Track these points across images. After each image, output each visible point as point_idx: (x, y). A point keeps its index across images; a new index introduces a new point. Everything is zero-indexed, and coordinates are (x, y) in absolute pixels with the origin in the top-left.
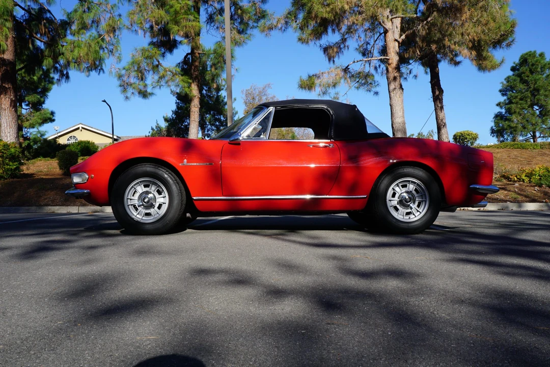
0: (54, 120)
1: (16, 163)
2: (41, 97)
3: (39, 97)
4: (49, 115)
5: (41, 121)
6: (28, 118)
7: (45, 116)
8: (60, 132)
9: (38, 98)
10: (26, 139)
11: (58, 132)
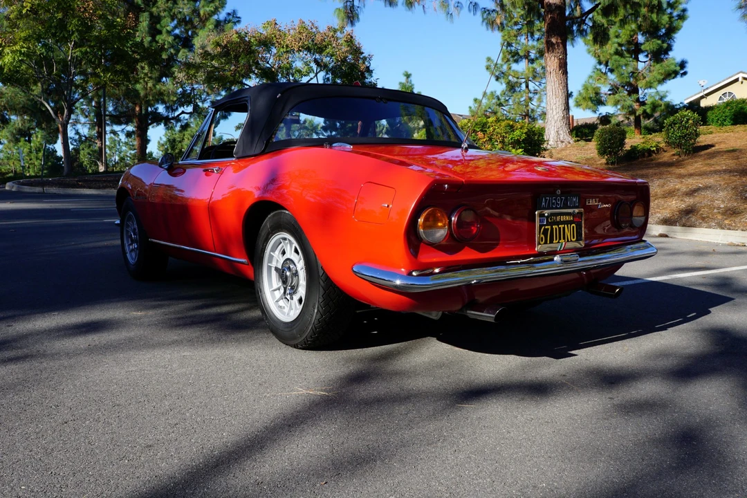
0: (685, 73)
1: (521, 150)
2: (663, 42)
3: (659, 42)
4: (673, 67)
5: (662, 77)
6: (645, 75)
7: (667, 68)
8: (707, 88)
9: (658, 44)
10: (643, 104)
11: (705, 88)
